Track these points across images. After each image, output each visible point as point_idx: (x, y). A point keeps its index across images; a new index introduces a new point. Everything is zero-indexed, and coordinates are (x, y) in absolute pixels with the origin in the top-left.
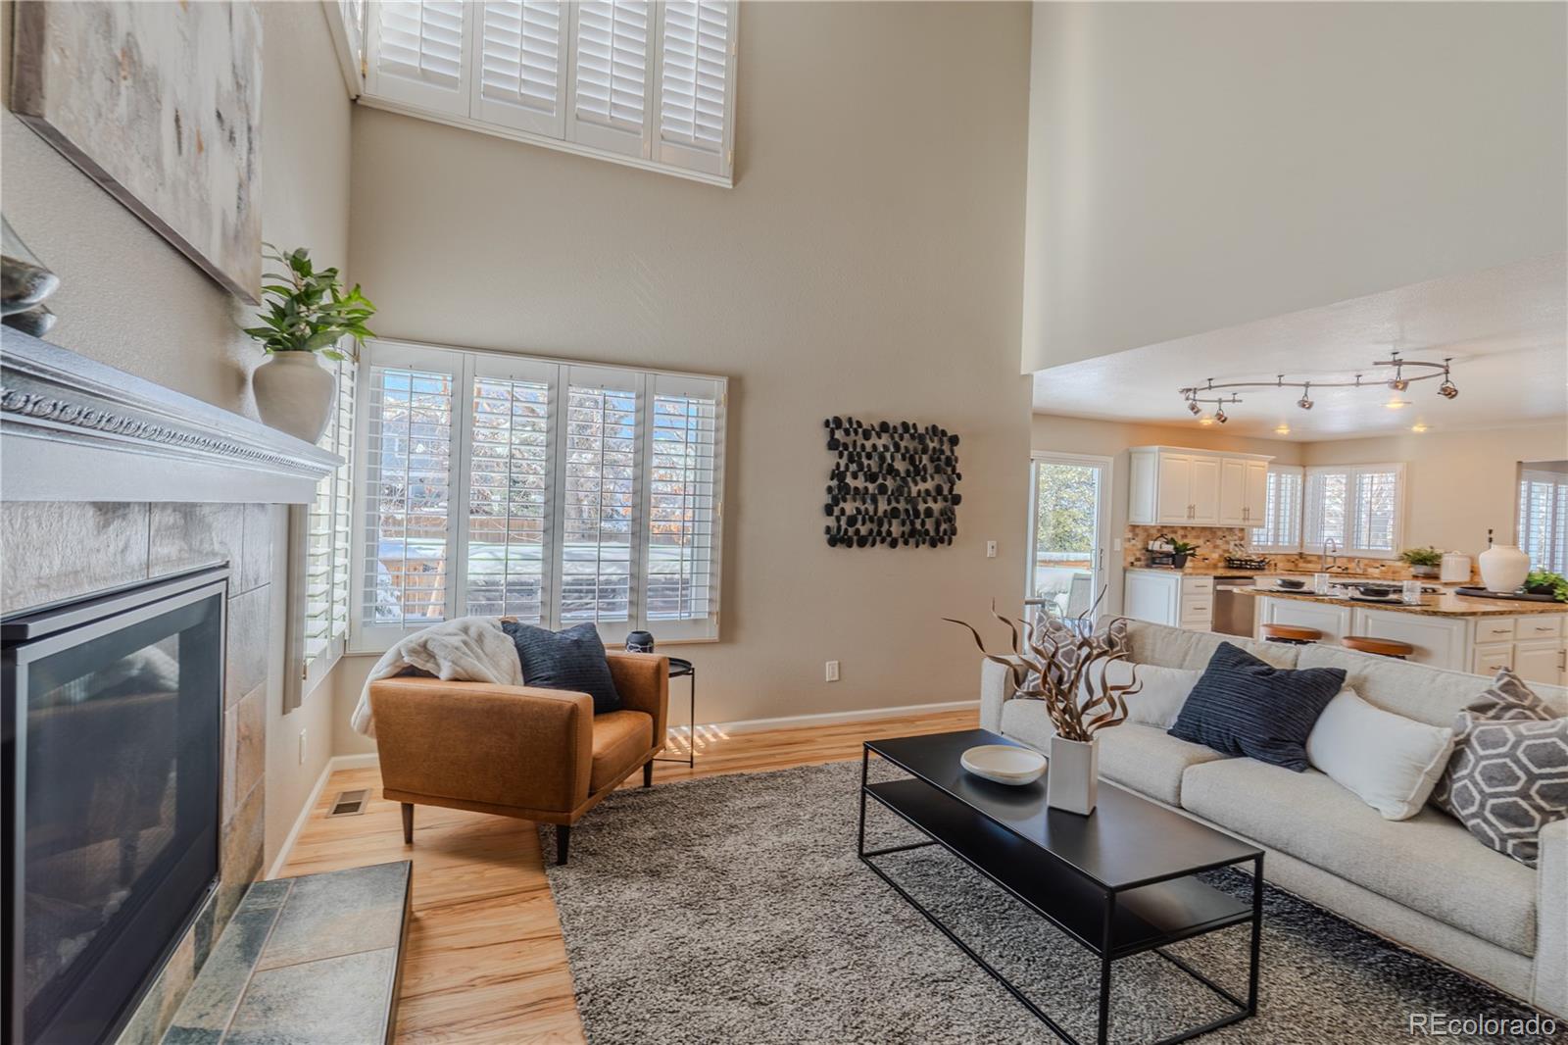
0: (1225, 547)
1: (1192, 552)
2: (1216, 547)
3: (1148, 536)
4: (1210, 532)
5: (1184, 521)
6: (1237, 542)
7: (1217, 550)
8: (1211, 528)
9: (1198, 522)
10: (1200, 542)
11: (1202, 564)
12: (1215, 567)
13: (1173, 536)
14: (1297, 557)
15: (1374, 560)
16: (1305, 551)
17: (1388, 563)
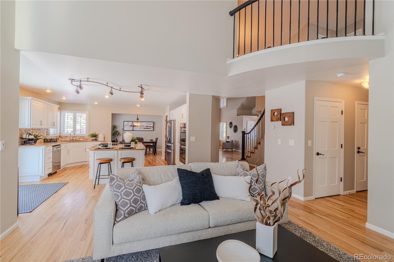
6: (47, 133)
14: (59, 137)
15: (81, 136)
16: (61, 135)
17: (85, 137)
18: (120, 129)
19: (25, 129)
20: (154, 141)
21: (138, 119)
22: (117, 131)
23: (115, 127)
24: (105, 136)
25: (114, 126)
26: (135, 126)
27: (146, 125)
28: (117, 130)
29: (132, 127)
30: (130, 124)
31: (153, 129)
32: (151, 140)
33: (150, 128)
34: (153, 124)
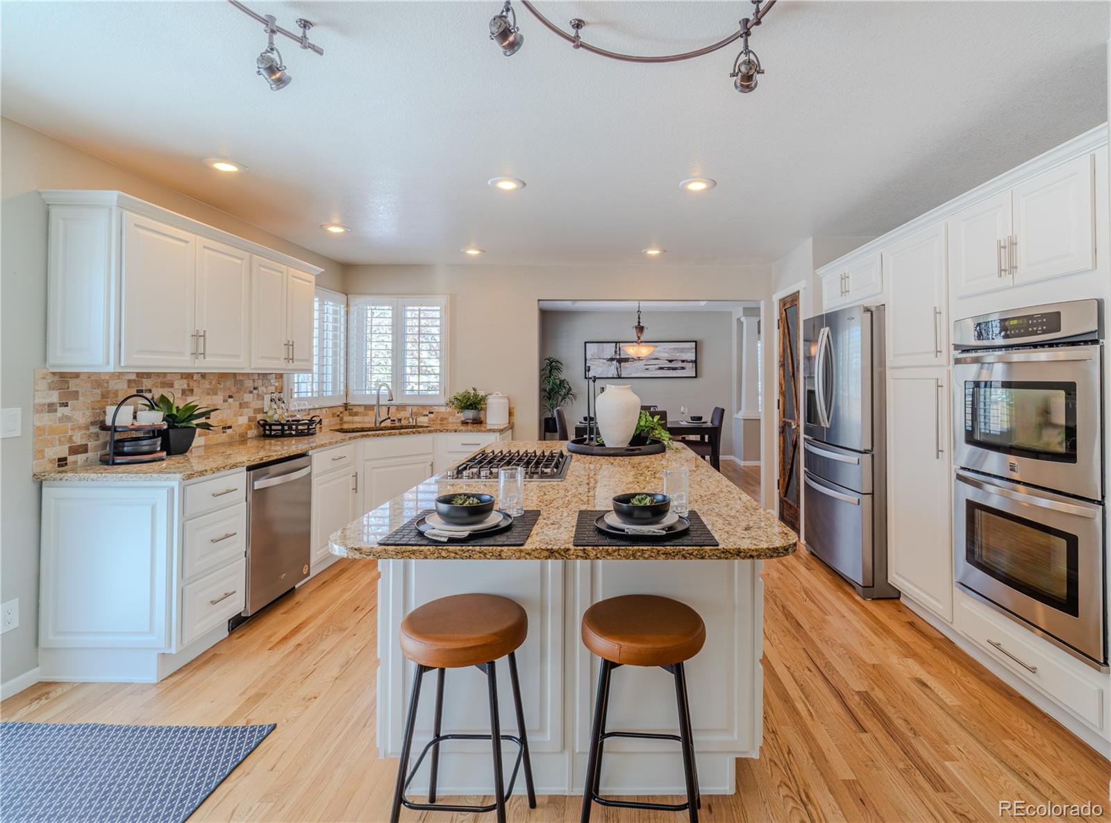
0: (257, 404)
1: (203, 420)
2: (242, 405)
3: (104, 396)
4: (232, 382)
5: (182, 361)
6: (274, 396)
7: (245, 410)
8: (235, 374)
9: (213, 363)
10: (218, 400)
11: (223, 437)
12: (243, 439)
13: (166, 392)
14: (341, 409)
15: (424, 407)
16: (351, 402)
17: (436, 409)
18: (572, 374)
19: (134, 377)
20: (709, 425)
21: (640, 329)
22: (562, 382)
23: (554, 363)
24: (512, 406)
25: (552, 362)
26: (626, 360)
27: (666, 355)
28: (562, 377)
29: (615, 362)
30: (609, 350)
31: (694, 369)
32: (694, 417)
33: (683, 366)
34: (694, 351)
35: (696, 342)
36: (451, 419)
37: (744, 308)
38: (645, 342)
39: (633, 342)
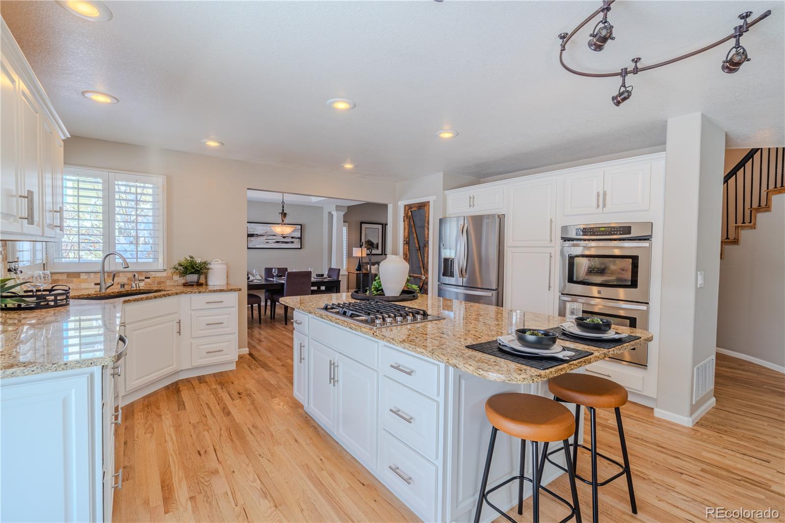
15: (140, 273)
17: (153, 275)
21: (284, 215)
31: (300, 243)
32: (319, 275)
33: (292, 241)
34: (300, 231)
35: (301, 225)
36: (168, 283)
37: (336, 206)
38: (288, 224)
39: (279, 224)
